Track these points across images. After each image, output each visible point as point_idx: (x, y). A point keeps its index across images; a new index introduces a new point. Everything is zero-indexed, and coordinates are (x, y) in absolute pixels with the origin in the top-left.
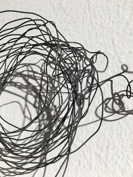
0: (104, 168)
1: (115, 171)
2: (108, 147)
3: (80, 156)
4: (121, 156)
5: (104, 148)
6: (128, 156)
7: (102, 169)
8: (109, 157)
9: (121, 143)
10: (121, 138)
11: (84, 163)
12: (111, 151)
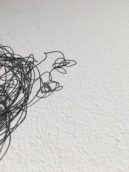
0: (52, 112)
1: (58, 110)
2: (50, 102)
3: (36, 114)
4: (58, 102)
5: (48, 103)
6: (61, 101)
7: (51, 113)
8: (53, 106)
9: (56, 97)
10: (54, 95)
11: (40, 116)
12: (53, 103)
